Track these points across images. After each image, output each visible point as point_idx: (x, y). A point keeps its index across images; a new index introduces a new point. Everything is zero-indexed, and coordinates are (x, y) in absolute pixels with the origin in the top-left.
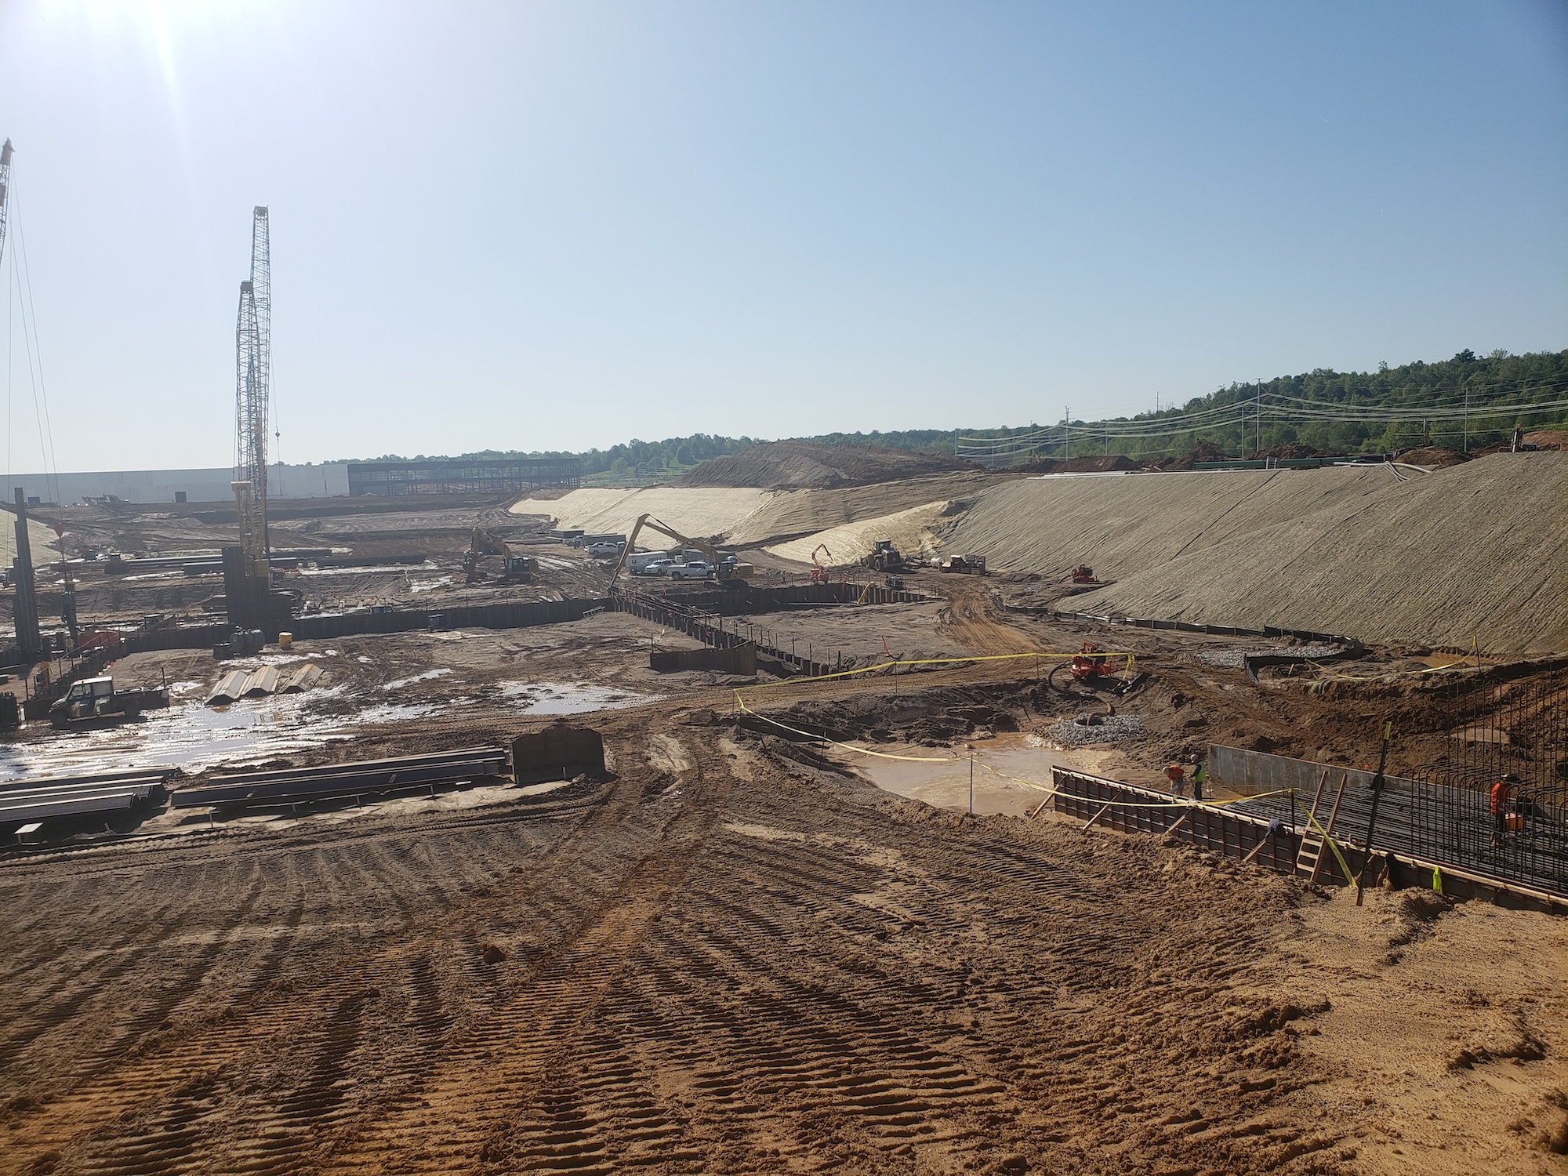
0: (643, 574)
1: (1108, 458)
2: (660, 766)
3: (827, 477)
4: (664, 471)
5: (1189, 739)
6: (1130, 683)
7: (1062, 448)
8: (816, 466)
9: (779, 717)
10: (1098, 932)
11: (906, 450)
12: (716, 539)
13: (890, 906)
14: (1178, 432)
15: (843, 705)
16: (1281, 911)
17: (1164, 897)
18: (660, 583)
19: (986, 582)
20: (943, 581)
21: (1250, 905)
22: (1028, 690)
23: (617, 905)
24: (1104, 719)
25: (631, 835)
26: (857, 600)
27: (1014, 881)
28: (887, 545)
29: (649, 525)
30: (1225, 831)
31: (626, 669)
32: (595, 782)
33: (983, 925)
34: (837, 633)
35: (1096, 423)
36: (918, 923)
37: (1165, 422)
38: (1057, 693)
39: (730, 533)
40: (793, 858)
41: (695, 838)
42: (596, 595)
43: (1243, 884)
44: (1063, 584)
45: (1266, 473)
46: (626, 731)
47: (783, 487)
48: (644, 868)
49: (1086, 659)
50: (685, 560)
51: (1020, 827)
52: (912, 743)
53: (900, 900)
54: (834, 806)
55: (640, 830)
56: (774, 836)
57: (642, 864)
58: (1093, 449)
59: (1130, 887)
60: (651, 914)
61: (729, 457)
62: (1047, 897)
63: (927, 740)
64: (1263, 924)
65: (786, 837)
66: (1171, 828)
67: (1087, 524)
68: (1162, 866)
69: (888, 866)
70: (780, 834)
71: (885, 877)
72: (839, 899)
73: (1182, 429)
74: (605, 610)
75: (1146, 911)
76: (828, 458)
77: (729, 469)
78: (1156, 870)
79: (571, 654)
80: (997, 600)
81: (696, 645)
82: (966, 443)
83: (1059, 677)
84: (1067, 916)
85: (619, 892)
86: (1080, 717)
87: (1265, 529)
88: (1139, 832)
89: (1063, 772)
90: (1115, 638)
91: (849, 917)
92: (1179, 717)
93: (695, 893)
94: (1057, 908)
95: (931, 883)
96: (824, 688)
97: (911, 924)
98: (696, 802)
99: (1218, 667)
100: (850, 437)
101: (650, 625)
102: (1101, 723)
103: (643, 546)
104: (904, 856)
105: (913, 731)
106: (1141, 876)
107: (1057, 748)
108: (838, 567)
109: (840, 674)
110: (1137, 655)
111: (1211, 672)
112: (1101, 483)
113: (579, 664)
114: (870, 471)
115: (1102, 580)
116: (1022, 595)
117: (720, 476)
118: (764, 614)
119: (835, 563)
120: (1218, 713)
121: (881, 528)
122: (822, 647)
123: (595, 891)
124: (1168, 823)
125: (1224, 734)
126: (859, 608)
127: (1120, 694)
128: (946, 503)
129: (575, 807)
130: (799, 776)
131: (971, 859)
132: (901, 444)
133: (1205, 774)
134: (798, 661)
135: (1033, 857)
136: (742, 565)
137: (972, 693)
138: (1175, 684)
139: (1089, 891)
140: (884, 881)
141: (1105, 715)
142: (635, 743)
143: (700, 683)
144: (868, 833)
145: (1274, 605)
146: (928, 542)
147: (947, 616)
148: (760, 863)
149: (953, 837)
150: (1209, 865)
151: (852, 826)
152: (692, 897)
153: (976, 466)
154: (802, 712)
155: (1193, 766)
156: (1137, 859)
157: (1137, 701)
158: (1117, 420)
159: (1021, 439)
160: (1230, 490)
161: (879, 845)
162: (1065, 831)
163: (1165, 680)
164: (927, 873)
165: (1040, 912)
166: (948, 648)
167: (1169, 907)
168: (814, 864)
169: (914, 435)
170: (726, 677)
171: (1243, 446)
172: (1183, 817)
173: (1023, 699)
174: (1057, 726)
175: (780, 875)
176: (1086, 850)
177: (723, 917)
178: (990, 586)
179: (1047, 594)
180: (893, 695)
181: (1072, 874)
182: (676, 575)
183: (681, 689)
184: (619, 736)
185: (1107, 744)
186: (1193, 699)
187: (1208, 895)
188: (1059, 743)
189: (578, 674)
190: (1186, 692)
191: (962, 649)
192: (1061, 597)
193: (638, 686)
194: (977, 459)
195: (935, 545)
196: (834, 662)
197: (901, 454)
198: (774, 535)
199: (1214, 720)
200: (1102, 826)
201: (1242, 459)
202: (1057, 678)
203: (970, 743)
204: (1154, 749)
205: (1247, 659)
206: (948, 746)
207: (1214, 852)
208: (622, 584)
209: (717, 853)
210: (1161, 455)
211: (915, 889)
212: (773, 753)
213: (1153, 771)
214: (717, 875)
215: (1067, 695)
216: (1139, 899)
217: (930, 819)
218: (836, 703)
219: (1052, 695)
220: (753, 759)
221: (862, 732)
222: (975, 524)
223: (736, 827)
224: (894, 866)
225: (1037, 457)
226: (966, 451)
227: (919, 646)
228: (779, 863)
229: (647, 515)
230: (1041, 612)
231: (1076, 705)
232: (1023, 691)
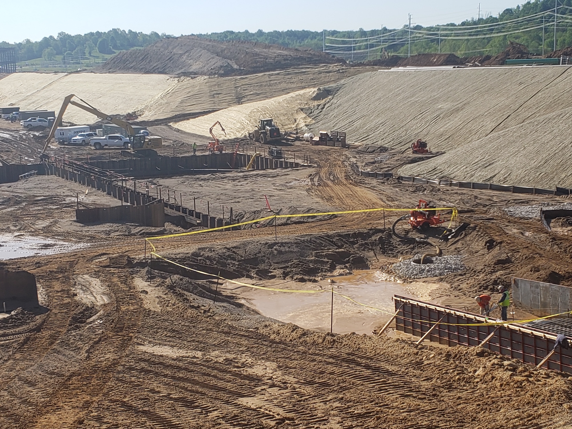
0: (69, 144)
1: (440, 55)
2: (84, 301)
3: (221, 67)
4: (87, 59)
5: (498, 274)
6: (453, 231)
7: (405, 47)
8: (213, 58)
9: (182, 260)
10: (425, 423)
11: (285, 46)
12: (130, 116)
13: (267, 406)
14: (494, 35)
15: (234, 250)
16: (561, 404)
17: (476, 395)
18: (84, 152)
19: (346, 153)
20: (314, 152)
21: (539, 400)
22: (376, 238)
23: (48, 412)
24: (434, 259)
25: (60, 357)
26: (245, 166)
27: (362, 385)
28: (269, 122)
29: (74, 103)
30: (523, 344)
31: (56, 222)
32: (30, 314)
33: (338, 419)
34: (230, 193)
35: (432, 28)
36: (288, 419)
37: (485, 27)
38: (398, 239)
39: (142, 111)
40: (192, 371)
41: (113, 358)
42: (30, 161)
43: (535, 384)
44: (404, 155)
45: (560, 68)
46: (56, 272)
47: (186, 74)
48: (71, 382)
49: (421, 213)
50: (105, 133)
51: (368, 342)
52: (288, 279)
53: (275, 401)
54: (226, 329)
55: (67, 352)
56: (178, 355)
57: (70, 378)
58: (429, 48)
59: (450, 388)
60: (76, 419)
61: (142, 48)
62: (387, 396)
63: (299, 277)
64: (548, 414)
65: (187, 355)
66: (483, 342)
67: (423, 107)
68: (475, 371)
69: (267, 375)
70: (182, 353)
71: (264, 384)
72: (227, 402)
73: (498, 33)
74: (39, 174)
75: (462, 406)
76: (222, 51)
77: (141, 58)
78: (470, 374)
79: (9, 210)
80: (354, 167)
81: (115, 202)
82: (332, 42)
83: (400, 227)
84: (402, 411)
85: (50, 401)
86: (416, 258)
87: (558, 112)
88: (458, 346)
89: (402, 300)
90: (444, 197)
91: (235, 416)
92: (490, 257)
93: (112, 401)
94: (395, 404)
95: (299, 388)
96: (218, 237)
97: (283, 420)
98: (114, 329)
99: (521, 218)
100: (240, 35)
101: (76, 186)
102: (432, 262)
103: (69, 121)
104: (279, 367)
105: (288, 270)
106: (459, 379)
107: (399, 282)
108: (231, 140)
109: (231, 226)
110: (459, 209)
111: (515, 222)
112: (435, 75)
113: (16, 218)
114: (256, 62)
115: (434, 151)
116: (373, 163)
117: (134, 64)
118: (170, 177)
119: (228, 137)
120: (520, 254)
121: (265, 109)
122: (218, 205)
123: (30, 401)
124: (481, 338)
125: (524, 270)
126: (248, 173)
127: (446, 239)
128: (316, 89)
129: (13, 335)
130: (199, 307)
131: (330, 368)
132: (280, 41)
133: (509, 301)
134: (198, 215)
135: (378, 365)
136: (152, 137)
137: (334, 240)
138: (488, 231)
139: (419, 391)
140: (263, 387)
141: (434, 256)
142: (64, 282)
143: (118, 233)
144: (252, 350)
145: (563, 170)
146: (302, 120)
147: (316, 179)
148: (166, 376)
149: (317, 352)
150: (510, 370)
151: (239, 344)
152: (109, 404)
153: (339, 61)
154: (201, 256)
155: (501, 294)
156: (456, 366)
157: (459, 245)
158: (448, 25)
159: (374, 39)
160: (533, 81)
161: (260, 360)
162: (403, 345)
163: (480, 228)
164: (297, 380)
165: (382, 408)
166: (316, 205)
167: (479, 403)
168: (209, 375)
169: (292, 34)
170: (139, 229)
171: (543, 47)
172: (492, 334)
173: (373, 244)
174: (398, 265)
175: (182, 384)
176: (418, 360)
177: (135, 419)
178: (349, 156)
179: (392, 162)
180: (273, 241)
181: (407, 378)
182: (98, 145)
183: (102, 238)
184: (50, 276)
185: (436, 278)
186: (501, 243)
187: (509, 392)
188: (400, 277)
189: (16, 226)
190: (496, 238)
191: (327, 205)
192: (402, 165)
193: (66, 236)
194: (339, 55)
195: (307, 123)
196: (227, 216)
197: (280, 49)
198: (178, 113)
199: (517, 259)
200: (431, 341)
201: (543, 57)
202: (400, 228)
203: (332, 278)
204: (471, 281)
205: (543, 212)
206: (315, 281)
207: (514, 360)
208: (52, 152)
209: (131, 369)
210: (481, 54)
211: (287, 393)
212: (178, 289)
213: (471, 298)
214: (131, 386)
215: (406, 240)
216: (457, 396)
217: (300, 338)
218: (229, 249)
219: (395, 240)
220: (161, 294)
221: (249, 271)
222: (338, 106)
223: (148, 348)
224: (271, 375)
225: (386, 54)
226: (331, 48)
227: (294, 204)
228: (181, 375)
229: (72, 96)
230: (387, 176)
231: (413, 248)
232: (373, 238)
